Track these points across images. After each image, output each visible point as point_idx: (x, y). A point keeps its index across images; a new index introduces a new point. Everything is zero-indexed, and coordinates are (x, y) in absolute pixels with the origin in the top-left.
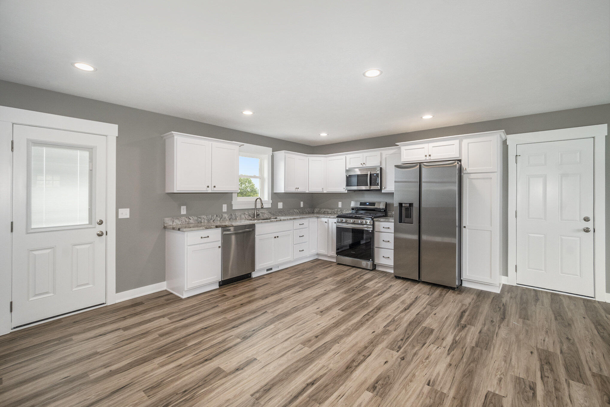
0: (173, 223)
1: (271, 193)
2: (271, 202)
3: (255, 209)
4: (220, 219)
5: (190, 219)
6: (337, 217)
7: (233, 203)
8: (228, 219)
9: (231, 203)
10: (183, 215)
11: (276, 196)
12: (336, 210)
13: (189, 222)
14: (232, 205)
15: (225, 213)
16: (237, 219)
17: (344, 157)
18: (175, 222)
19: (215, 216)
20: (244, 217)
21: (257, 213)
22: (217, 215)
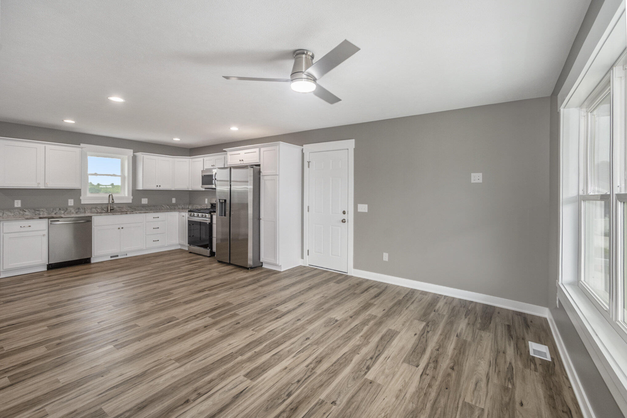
0: (3, 215)
1: (133, 191)
2: (132, 197)
3: (108, 204)
4: (65, 212)
5: (25, 211)
6: (189, 211)
7: (81, 198)
8: (75, 212)
9: (80, 198)
10: (17, 208)
11: (137, 193)
12: (203, 206)
13: (23, 214)
14: (81, 200)
15: (71, 207)
16: (87, 212)
17: (201, 159)
18: (6, 214)
19: (58, 209)
20: (95, 210)
21: (110, 207)
22: (60, 209)
